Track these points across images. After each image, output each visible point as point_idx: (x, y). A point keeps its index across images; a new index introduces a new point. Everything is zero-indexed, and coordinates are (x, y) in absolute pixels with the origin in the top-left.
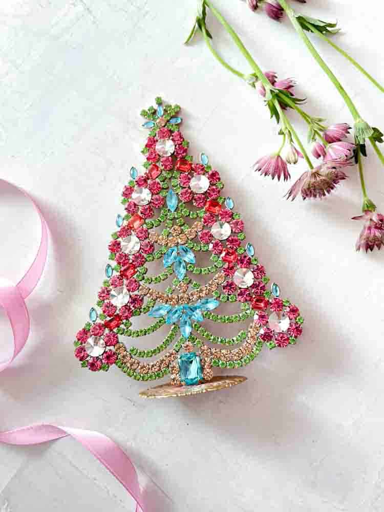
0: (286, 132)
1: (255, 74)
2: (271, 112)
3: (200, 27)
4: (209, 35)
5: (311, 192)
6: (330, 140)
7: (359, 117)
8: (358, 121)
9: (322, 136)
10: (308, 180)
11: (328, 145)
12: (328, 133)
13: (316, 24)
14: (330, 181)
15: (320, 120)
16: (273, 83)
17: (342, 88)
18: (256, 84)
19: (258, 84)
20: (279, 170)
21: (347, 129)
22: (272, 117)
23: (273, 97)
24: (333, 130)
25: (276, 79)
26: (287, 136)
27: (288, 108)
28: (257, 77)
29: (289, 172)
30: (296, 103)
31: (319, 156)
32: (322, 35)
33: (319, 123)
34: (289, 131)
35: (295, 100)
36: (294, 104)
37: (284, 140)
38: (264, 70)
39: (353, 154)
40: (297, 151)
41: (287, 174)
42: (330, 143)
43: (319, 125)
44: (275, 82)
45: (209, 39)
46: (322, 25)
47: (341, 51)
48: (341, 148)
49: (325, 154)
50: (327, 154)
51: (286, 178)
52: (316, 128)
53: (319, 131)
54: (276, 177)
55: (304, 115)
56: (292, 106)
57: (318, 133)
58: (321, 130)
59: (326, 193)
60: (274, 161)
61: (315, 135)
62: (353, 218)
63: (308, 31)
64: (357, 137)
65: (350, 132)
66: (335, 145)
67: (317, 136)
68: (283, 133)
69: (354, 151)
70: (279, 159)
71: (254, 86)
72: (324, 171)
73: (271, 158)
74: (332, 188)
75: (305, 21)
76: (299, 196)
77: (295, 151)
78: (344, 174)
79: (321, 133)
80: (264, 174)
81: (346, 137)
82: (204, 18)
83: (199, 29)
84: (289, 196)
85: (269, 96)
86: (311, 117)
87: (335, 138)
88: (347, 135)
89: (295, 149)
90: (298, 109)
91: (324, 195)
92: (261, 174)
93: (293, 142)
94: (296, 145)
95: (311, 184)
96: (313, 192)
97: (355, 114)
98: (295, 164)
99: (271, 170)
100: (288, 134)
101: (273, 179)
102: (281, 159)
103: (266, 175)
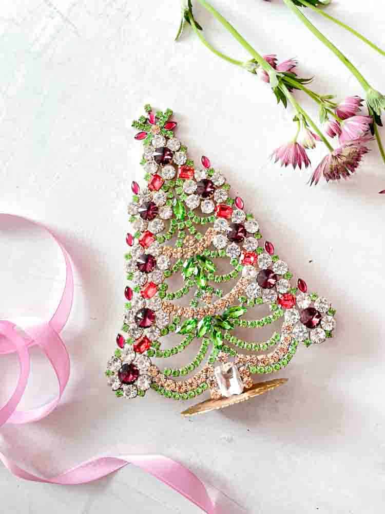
0: (300, 117)
1: (254, 59)
2: (277, 97)
3: (188, 20)
4: (199, 27)
5: (334, 175)
6: (343, 116)
7: (370, 86)
8: (370, 90)
9: (334, 113)
10: (330, 163)
11: (343, 123)
12: (340, 109)
14: (352, 161)
15: (330, 97)
16: (274, 66)
17: (347, 60)
18: (257, 71)
19: (260, 71)
20: (300, 158)
21: (359, 102)
22: (279, 102)
23: (280, 82)
24: (345, 106)
25: (276, 62)
26: (301, 121)
27: (294, 90)
28: (256, 62)
29: (309, 158)
30: (302, 84)
31: (335, 134)
32: (314, 7)
33: (330, 100)
34: (303, 116)
35: (301, 81)
36: (300, 84)
37: (299, 125)
38: (263, 54)
39: (368, 127)
40: (313, 135)
41: (306, 159)
42: (344, 119)
43: (331, 103)
44: (276, 64)
45: (199, 31)
47: (336, 21)
48: (357, 124)
49: (340, 132)
50: (343, 131)
51: (307, 165)
52: (327, 105)
53: (331, 110)
54: (297, 166)
55: (313, 95)
56: (300, 88)
57: (330, 112)
58: (333, 108)
59: (350, 172)
60: (292, 149)
61: (326, 113)
62: (380, 193)
63: (301, 6)
64: (372, 109)
65: (363, 104)
66: (350, 120)
67: (329, 115)
68: (298, 120)
69: (369, 124)
70: (297, 146)
71: (256, 73)
72: (346, 152)
73: (290, 146)
74: (356, 167)
76: (322, 179)
77: (311, 135)
78: (365, 148)
79: (333, 111)
80: (284, 165)
81: (360, 110)
82: (190, 10)
83: (187, 23)
84: (312, 182)
85: (275, 82)
86: (321, 95)
87: (349, 113)
88: (361, 108)
89: (311, 133)
90: (304, 89)
91: (348, 174)
92: (282, 165)
93: (308, 126)
94: (312, 129)
95: (333, 167)
96: (336, 175)
97: (365, 84)
98: (313, 148)
99: (291, 160)
100: (302, 119)
101: (295, 168)
102: (299, 146)
103: (286, 166)
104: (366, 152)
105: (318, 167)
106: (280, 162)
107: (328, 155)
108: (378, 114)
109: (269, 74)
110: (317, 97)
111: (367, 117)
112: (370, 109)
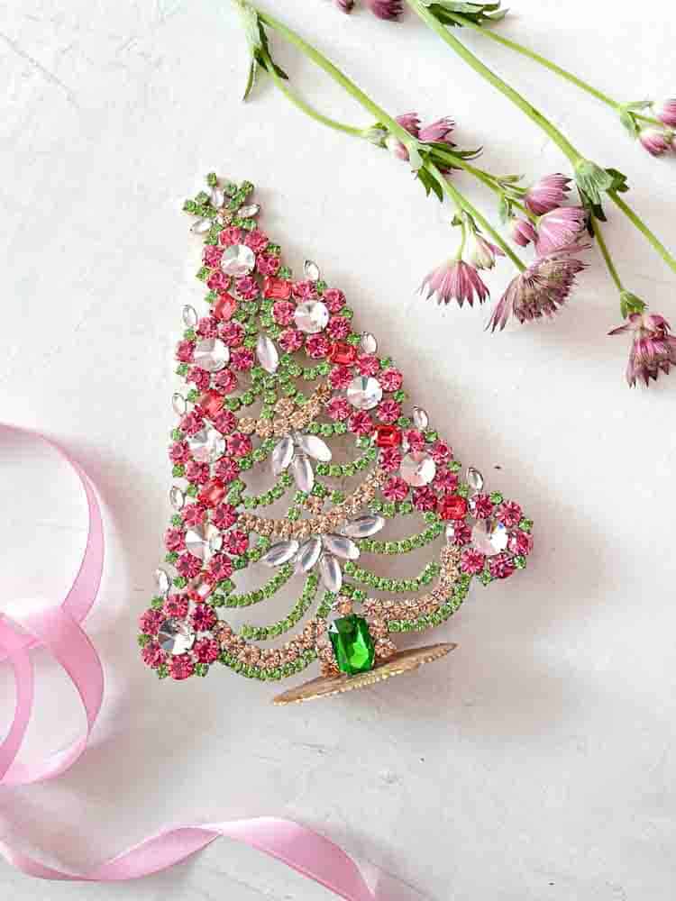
0: (464, 218)
1: (380, 124)
2: (425, 184)
3: (261, 63)
4: (281, 74)
5: (530, 311)
6: (539, 209)
7: (578, 155)
8: (579, 163)
9: (523, 205)
10: (522, 292)
11: (539, 220)
12: (534, 198)
13: (465, 11)
14: (559, 286)
15: (515, 179)
16: (416, 133)
17: (537, 114)
18: (387, 142)
19: (391, 142)
20: (468, 286)
21: (563, 183)
22: (428, 192)
23: (425, 160)
24: (538, 193)
25: (418, 125)
26: (466, 224)
27: (452, 170)
28: (385, 129)
29: (485, 284)
30: (466, 160)
31: (528, 241)
32: (477, 27)
33: (513, 184)
34: (468, 215)
35: (462, 155)
36: (463, 162)
37: (464, 232)
38: (394, 114)
39: (583, 224)
40: (490, 246)
41: (481, 287)
42: (540, 214)
43: (516, 188)
44: (419, 129)
45: (283, 81)
46: (476, 10)
47: (518, 48)
48: (562, 222)
49: (536, 237)
50: (541, 236)
51: (482, 297)
52: (510, 192)
53: (517, 200)
54: (466, 302)
55: (485, 177)
56: (458, 165)
57: (515, 203)
58: (521, 197)
59: (556, 303)
60: (454, 273)
61: (510, 207)
62: (611, 334)
63: (453, 25)
64: (585, 193)
65: (570, 187)
66: (553, 217)
67: (514, 209)
68: (460, 223)
69: (584, 221)
70: (464, 267)
71: (385, 146)
72: (546, 270)
73: (450, 268)
74: (566, 295)
75: (443, 8)
76: (513, 320)
77: (487, 248)
78: (579, 262)
79: (521, 202)
80: (443, 301)
81: (567, 198)
82: (265, 47)
83: (262, 69)
84: (495, 324)
85: (418, 162)
86: (498, 176)
87: (548, 203)
88: (566, 193)
89: (486, 242)
90: (469, 167)
91: (554, 308)
92: (439, 302)
93: (479, 231)
94: (485, 234)
95: (527, 298)
96: (533, 310)
97: (573, 154)
98: (490, 268)
99: (453, 290)
100: (465, 220)
101: (461, 305)
102: (467, 267)
103: (447, 301)
104: (581, 269)
105: (502, 300)
106: (435, 297)
107: (516, 279)
108: (595, 202)
109: (406, 146)
110: (491, 180)
111: (579, 208)
112: (583, 193)
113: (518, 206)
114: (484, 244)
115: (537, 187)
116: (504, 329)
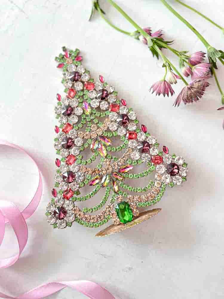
1: (138, 31)
2: (153, 53)
3: (96, 8)
4: (103, 12)
5: (189, 100)
6: (194, 64)
7: (209, 45)
8: (209, 47)
9: (188, 62)
10: (187, 93)
11: (193, 67)
12: (191, 60)
14: (200, 91)
15: (185, 52)
16: (150, 34)
17: (194, 29)
18: (139, 37)
19: (141, 38)
20: (167, 90)
21: (203, 54)
22: (154, 56)
23: (153, 44)
25: (151, 32)
26: (167, 67)
27: (163, 48)
28: (139, 33)
29: (173, 90)
30: (168, 45)
31: (189, 75)
33: (185, 54)
34: (168, 63)
35: (166, 43)
37: (166, 70)
38: (143, 27)
40: (176, 75)
41: (172, 90)
43: (185, 56)
45: (103, 14)
48: (202, 68)
49: (192, 74)
50: (194, 73)
51: (172, 94)
52: (183, 57)
54: (166, 95)
55: (175, 51)
56: (166, 47)
57: (185, 61)
58: (187, 59)
60: (162, 85)
61: (183, 62)
62: (218, 110)
65: (205, 56)
66: (198, 66)
67: (185, 63)
68: (166, 66)
69: (210, 68)
71: (139, 39)
72: (196, 85)
73: (161, 83)
74: (202, 94)
76: (182, 103)
77: (174, 75)
78: (208, 83)
79: (187, 60)
80: (158, 94)
81: (204, 60)
82: (98, 2)
83: (96, 10)
84: (176, 104)
85: (150, 44)
86: (180, 51)
87: (197, 62)
88: (204, 58)
89: (174, 74)
91: (198, 99)
92: (156, 95)
93: (172, 70)
94: (174, 72)
95: (188, 95)
96: (190, 99)
97: (206, 44)
98: (175, 83)
99: (162, 91)
100: (168, 66)
101: (164, 96)
102: (167, 83)
103: (159, 95)
104: (208, 86)
105: (180, 94)
106: (155, 93)
107: (185, 87)
108: (215, 61)
109: (147, 39)
110: (177, 52)
111: (208, 63)
112: (210, 58)
113: (186, 62)
114: (173, 74)
115: (193, 56)
116: (179, 106)
